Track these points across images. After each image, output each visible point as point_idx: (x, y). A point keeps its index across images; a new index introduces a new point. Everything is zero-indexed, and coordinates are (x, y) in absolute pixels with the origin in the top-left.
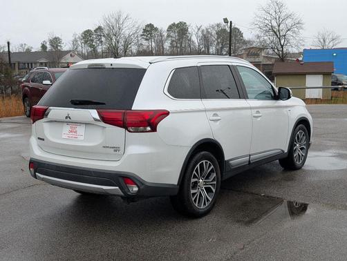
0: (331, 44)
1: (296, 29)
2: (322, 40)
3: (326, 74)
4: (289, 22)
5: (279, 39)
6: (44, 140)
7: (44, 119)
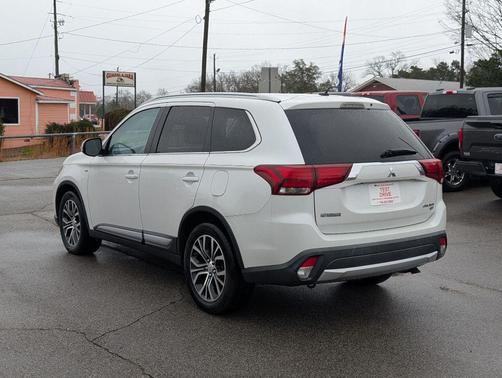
6: (340, 215)
7: (344, 184)
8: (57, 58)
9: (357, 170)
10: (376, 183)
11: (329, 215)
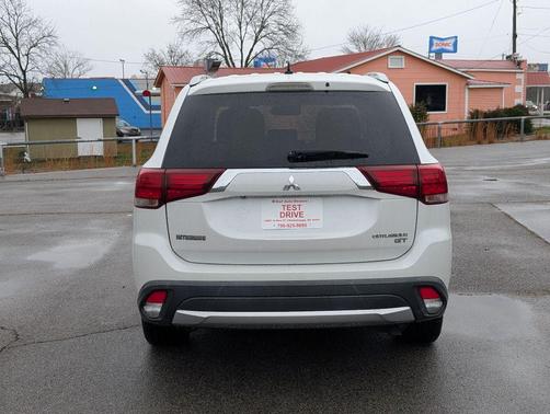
0: (77, 72)
1: (47, 45)
2: (62, 65)
3: (108, 118)
4: (34, 32)
5: (18, 59)
6: (204, 238)
7: (207, 196)
8: (515, 36)
9: (229, 178)
10: (273, 197)
11: (188, 238)
